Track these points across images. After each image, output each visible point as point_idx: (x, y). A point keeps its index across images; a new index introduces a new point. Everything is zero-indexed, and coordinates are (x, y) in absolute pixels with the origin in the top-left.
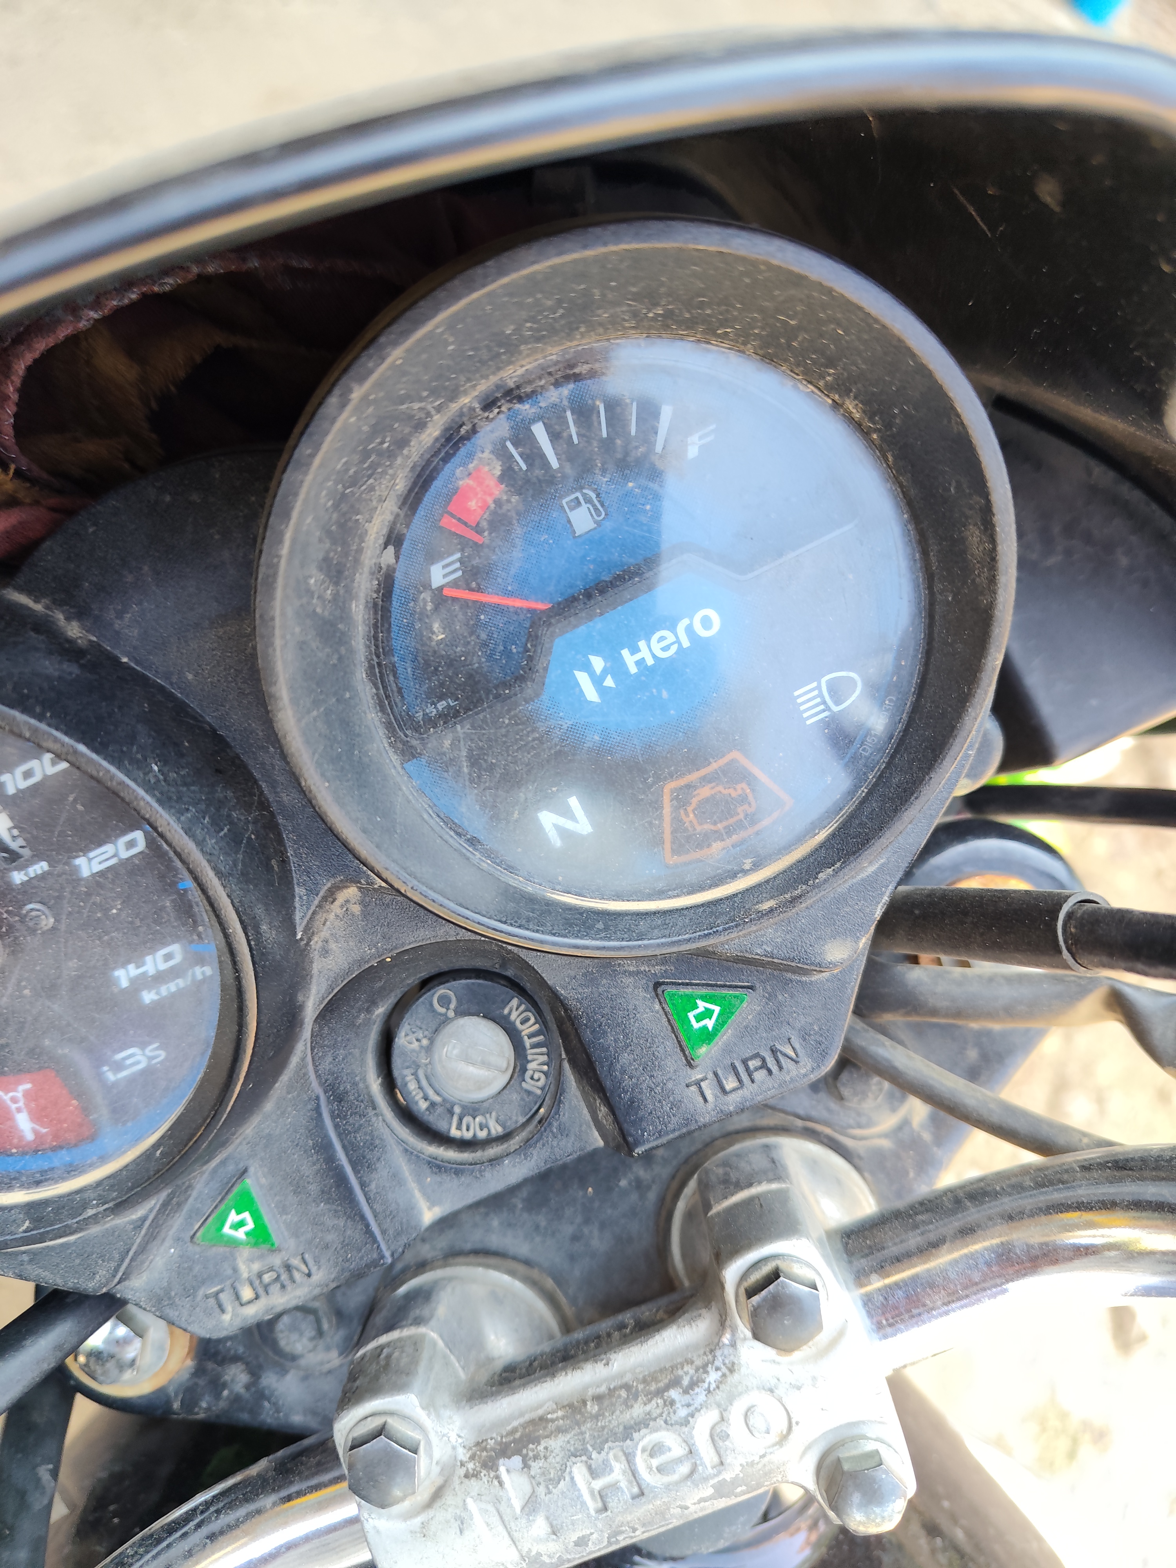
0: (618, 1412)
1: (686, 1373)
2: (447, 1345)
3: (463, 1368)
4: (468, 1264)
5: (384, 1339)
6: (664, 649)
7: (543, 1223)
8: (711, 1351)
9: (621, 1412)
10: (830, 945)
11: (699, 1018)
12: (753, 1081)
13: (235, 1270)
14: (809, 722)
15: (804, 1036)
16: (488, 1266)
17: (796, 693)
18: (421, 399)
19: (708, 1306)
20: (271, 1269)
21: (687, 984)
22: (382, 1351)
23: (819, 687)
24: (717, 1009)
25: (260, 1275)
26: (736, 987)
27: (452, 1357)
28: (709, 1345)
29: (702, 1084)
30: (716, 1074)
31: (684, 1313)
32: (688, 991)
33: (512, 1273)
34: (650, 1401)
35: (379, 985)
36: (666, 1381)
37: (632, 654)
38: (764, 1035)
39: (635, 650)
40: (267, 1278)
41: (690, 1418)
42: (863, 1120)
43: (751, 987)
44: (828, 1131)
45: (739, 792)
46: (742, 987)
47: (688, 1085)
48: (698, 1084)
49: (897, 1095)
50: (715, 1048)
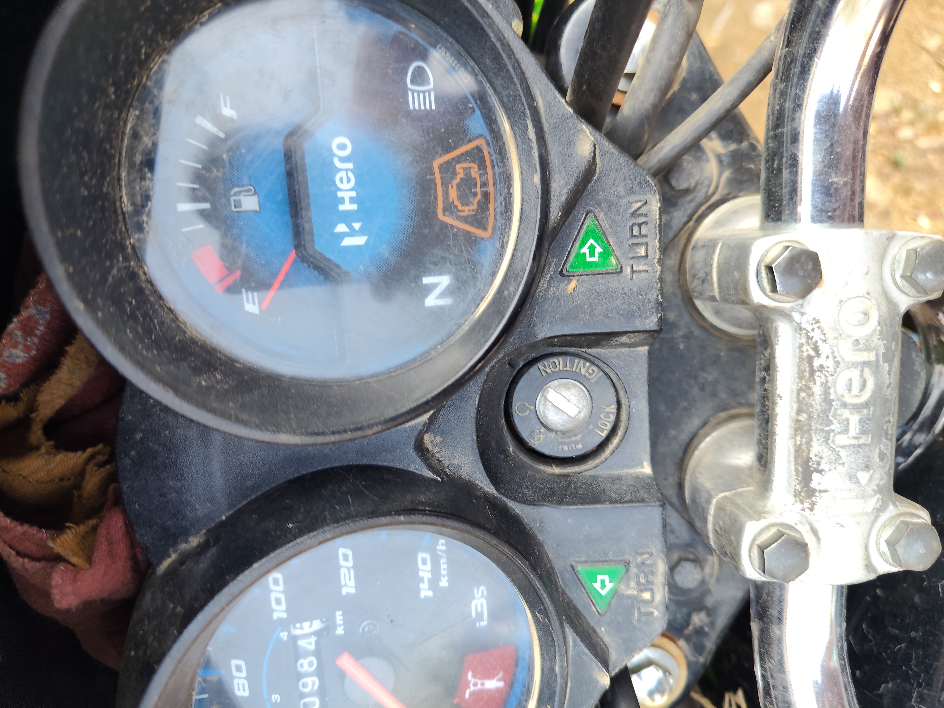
0: (813, 403)
1: (807, 350)
2: (729, 490)
3: (748, 486)
4: (690, 459)
5: (710, 526)
6: (349, 180)
7: (686, 404)
8: (801, 329)
9: (814, 400)
10: (578, 150)
11: (592, 255)
12: (647, 236)
13: (629, 597)
14: (433, 107)
15: (631, 192)
16: (696, 448)
17: (411, 108)
18: (111, 268)
19: (772, 321)
20: (638, 576)
21: (569, 254)
22: (715, 530)
23: (413, 91)
24: (591, 241)
25: (638, 583)
26: (583, 223)
27: (738, 490)
28: (796, 329)
29: (635, 268)
30: (633, 258)
31: (770, 337)
32: (573, 254)
33: (706, 435)
34: (814, 380)
35: (493, 444)
36: (807, 365)
37: (343, 203)
38: (620, 217)
39: (342, 201)
40: (642, 580)
41: (836, 360)
42: (706, 182)
43: (587, 214)
44: (703, 208)
45: (462, 171)
46: (584, 220)
47: (632, 279)
48: (633, 272)
49: (699, 154)
50: (616, 252)
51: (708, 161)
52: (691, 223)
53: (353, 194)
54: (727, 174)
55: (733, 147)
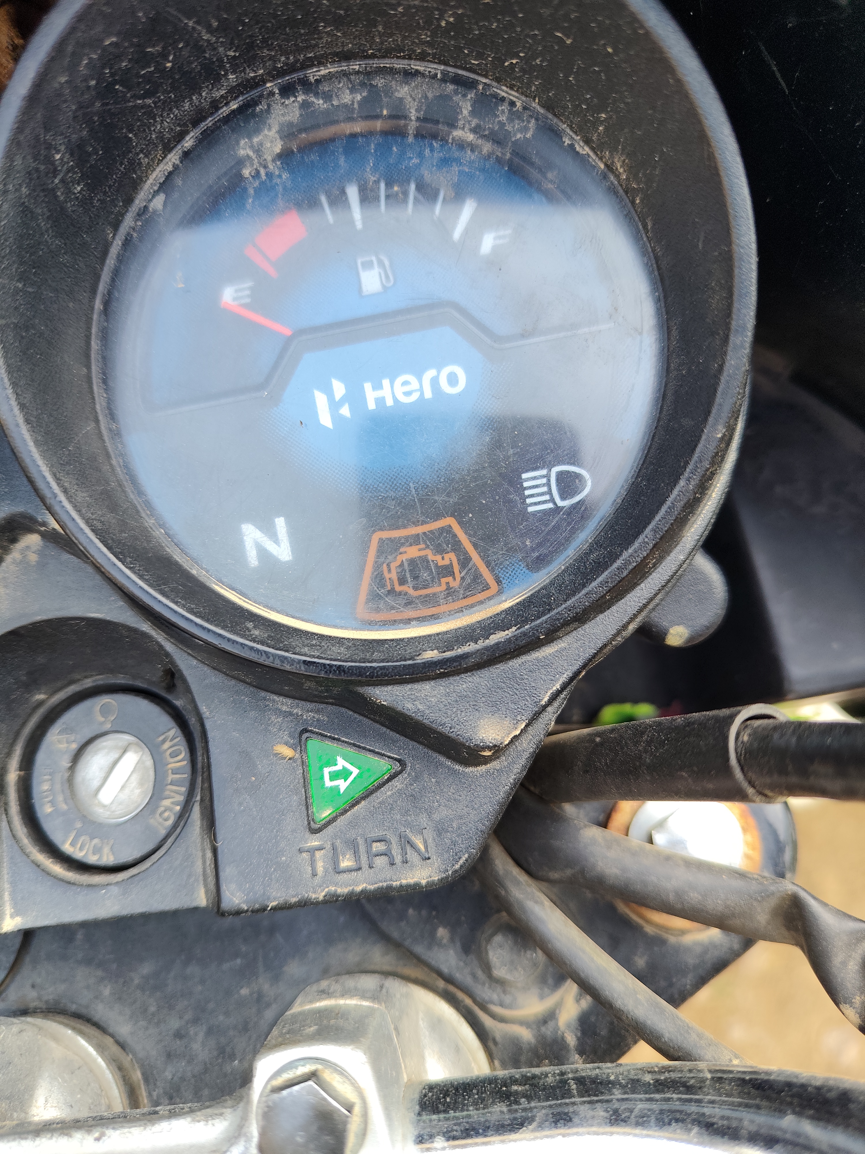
6: (408, 394)
7: (153, 1008)
10: (485, 718)
12: (371, 867)
14: (531, 509)
15: (440, 831)
17: (524, 476)
21: (334, 739)
23: (548, 476)
24: (355, 771)
26: (383, 755)
29: (318, 854)
30: (334, 848)
32: (335, 746)
37: (375, 388)
38: (398, 817)
39: (377, 386)
42: (507, 999)
43: (399, 761)
44: (468, 1001)
45: (446, 562)
46: (389, 757)
47: (300, 851)
48: (312, 851)
49: (550, 981)
50: (342, 817)
51: (542, 997)
52: (441, 984)
53: (390, 402)
54: (526, 1035)
55: (571, 1040)
